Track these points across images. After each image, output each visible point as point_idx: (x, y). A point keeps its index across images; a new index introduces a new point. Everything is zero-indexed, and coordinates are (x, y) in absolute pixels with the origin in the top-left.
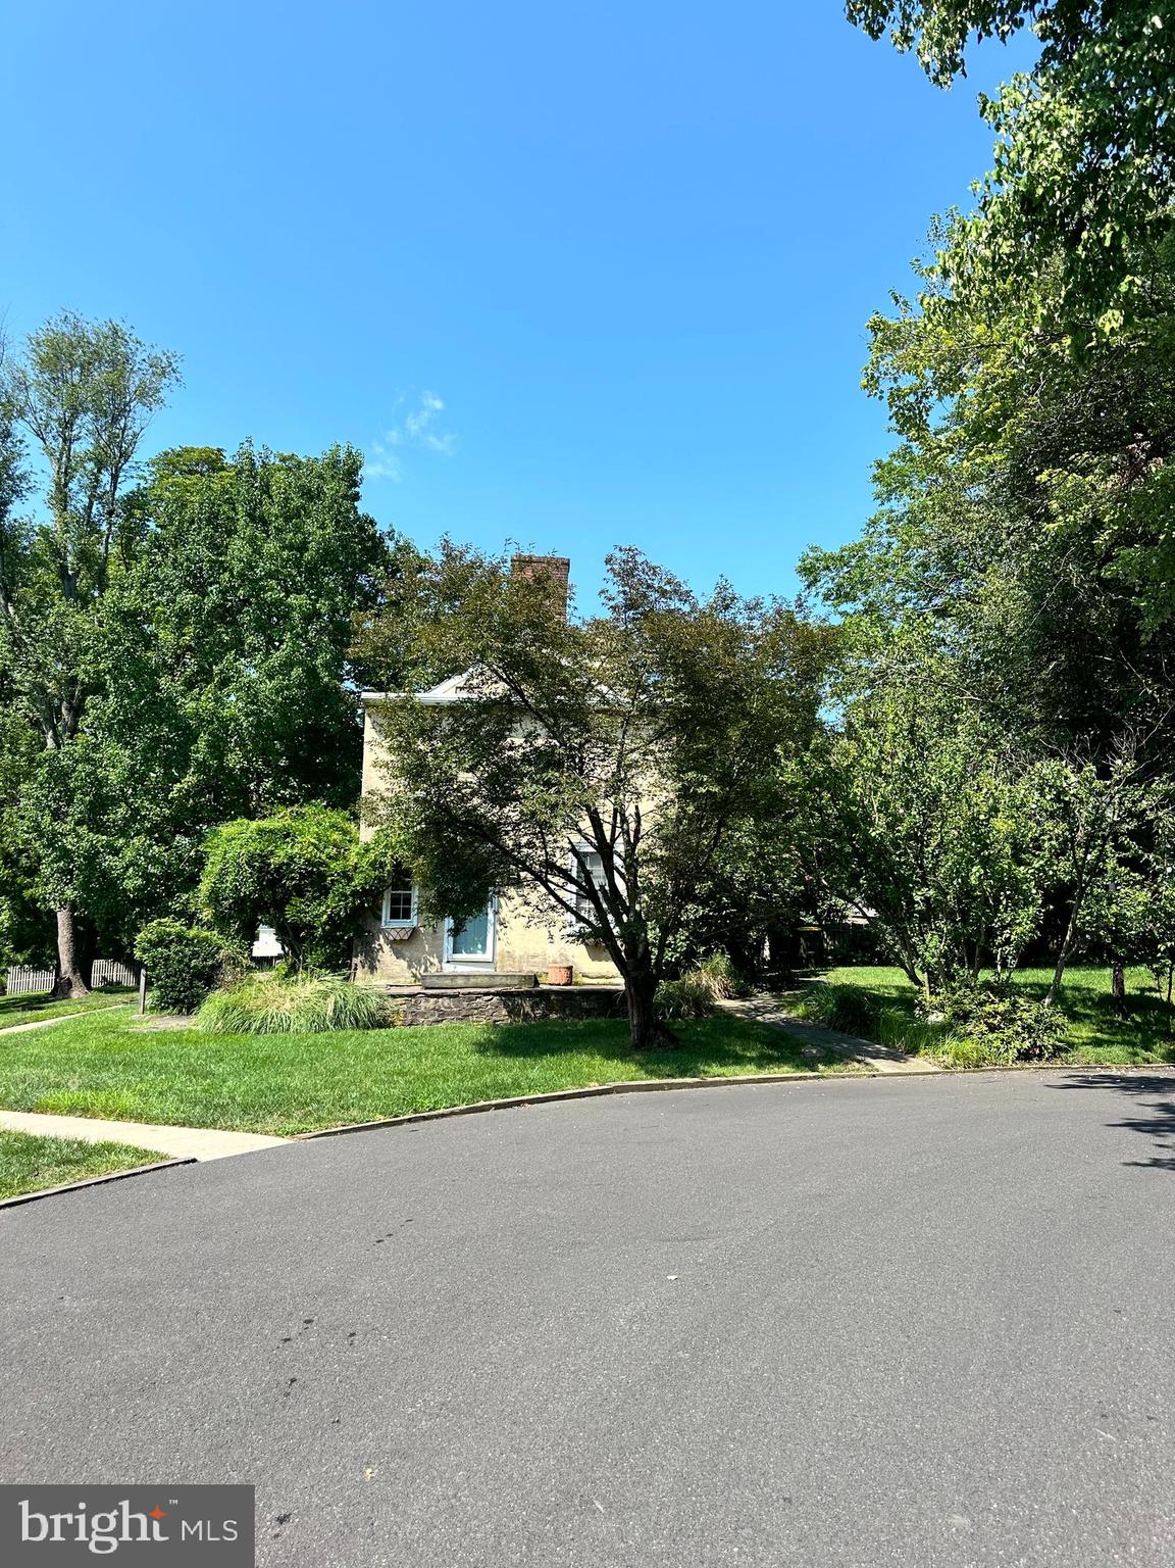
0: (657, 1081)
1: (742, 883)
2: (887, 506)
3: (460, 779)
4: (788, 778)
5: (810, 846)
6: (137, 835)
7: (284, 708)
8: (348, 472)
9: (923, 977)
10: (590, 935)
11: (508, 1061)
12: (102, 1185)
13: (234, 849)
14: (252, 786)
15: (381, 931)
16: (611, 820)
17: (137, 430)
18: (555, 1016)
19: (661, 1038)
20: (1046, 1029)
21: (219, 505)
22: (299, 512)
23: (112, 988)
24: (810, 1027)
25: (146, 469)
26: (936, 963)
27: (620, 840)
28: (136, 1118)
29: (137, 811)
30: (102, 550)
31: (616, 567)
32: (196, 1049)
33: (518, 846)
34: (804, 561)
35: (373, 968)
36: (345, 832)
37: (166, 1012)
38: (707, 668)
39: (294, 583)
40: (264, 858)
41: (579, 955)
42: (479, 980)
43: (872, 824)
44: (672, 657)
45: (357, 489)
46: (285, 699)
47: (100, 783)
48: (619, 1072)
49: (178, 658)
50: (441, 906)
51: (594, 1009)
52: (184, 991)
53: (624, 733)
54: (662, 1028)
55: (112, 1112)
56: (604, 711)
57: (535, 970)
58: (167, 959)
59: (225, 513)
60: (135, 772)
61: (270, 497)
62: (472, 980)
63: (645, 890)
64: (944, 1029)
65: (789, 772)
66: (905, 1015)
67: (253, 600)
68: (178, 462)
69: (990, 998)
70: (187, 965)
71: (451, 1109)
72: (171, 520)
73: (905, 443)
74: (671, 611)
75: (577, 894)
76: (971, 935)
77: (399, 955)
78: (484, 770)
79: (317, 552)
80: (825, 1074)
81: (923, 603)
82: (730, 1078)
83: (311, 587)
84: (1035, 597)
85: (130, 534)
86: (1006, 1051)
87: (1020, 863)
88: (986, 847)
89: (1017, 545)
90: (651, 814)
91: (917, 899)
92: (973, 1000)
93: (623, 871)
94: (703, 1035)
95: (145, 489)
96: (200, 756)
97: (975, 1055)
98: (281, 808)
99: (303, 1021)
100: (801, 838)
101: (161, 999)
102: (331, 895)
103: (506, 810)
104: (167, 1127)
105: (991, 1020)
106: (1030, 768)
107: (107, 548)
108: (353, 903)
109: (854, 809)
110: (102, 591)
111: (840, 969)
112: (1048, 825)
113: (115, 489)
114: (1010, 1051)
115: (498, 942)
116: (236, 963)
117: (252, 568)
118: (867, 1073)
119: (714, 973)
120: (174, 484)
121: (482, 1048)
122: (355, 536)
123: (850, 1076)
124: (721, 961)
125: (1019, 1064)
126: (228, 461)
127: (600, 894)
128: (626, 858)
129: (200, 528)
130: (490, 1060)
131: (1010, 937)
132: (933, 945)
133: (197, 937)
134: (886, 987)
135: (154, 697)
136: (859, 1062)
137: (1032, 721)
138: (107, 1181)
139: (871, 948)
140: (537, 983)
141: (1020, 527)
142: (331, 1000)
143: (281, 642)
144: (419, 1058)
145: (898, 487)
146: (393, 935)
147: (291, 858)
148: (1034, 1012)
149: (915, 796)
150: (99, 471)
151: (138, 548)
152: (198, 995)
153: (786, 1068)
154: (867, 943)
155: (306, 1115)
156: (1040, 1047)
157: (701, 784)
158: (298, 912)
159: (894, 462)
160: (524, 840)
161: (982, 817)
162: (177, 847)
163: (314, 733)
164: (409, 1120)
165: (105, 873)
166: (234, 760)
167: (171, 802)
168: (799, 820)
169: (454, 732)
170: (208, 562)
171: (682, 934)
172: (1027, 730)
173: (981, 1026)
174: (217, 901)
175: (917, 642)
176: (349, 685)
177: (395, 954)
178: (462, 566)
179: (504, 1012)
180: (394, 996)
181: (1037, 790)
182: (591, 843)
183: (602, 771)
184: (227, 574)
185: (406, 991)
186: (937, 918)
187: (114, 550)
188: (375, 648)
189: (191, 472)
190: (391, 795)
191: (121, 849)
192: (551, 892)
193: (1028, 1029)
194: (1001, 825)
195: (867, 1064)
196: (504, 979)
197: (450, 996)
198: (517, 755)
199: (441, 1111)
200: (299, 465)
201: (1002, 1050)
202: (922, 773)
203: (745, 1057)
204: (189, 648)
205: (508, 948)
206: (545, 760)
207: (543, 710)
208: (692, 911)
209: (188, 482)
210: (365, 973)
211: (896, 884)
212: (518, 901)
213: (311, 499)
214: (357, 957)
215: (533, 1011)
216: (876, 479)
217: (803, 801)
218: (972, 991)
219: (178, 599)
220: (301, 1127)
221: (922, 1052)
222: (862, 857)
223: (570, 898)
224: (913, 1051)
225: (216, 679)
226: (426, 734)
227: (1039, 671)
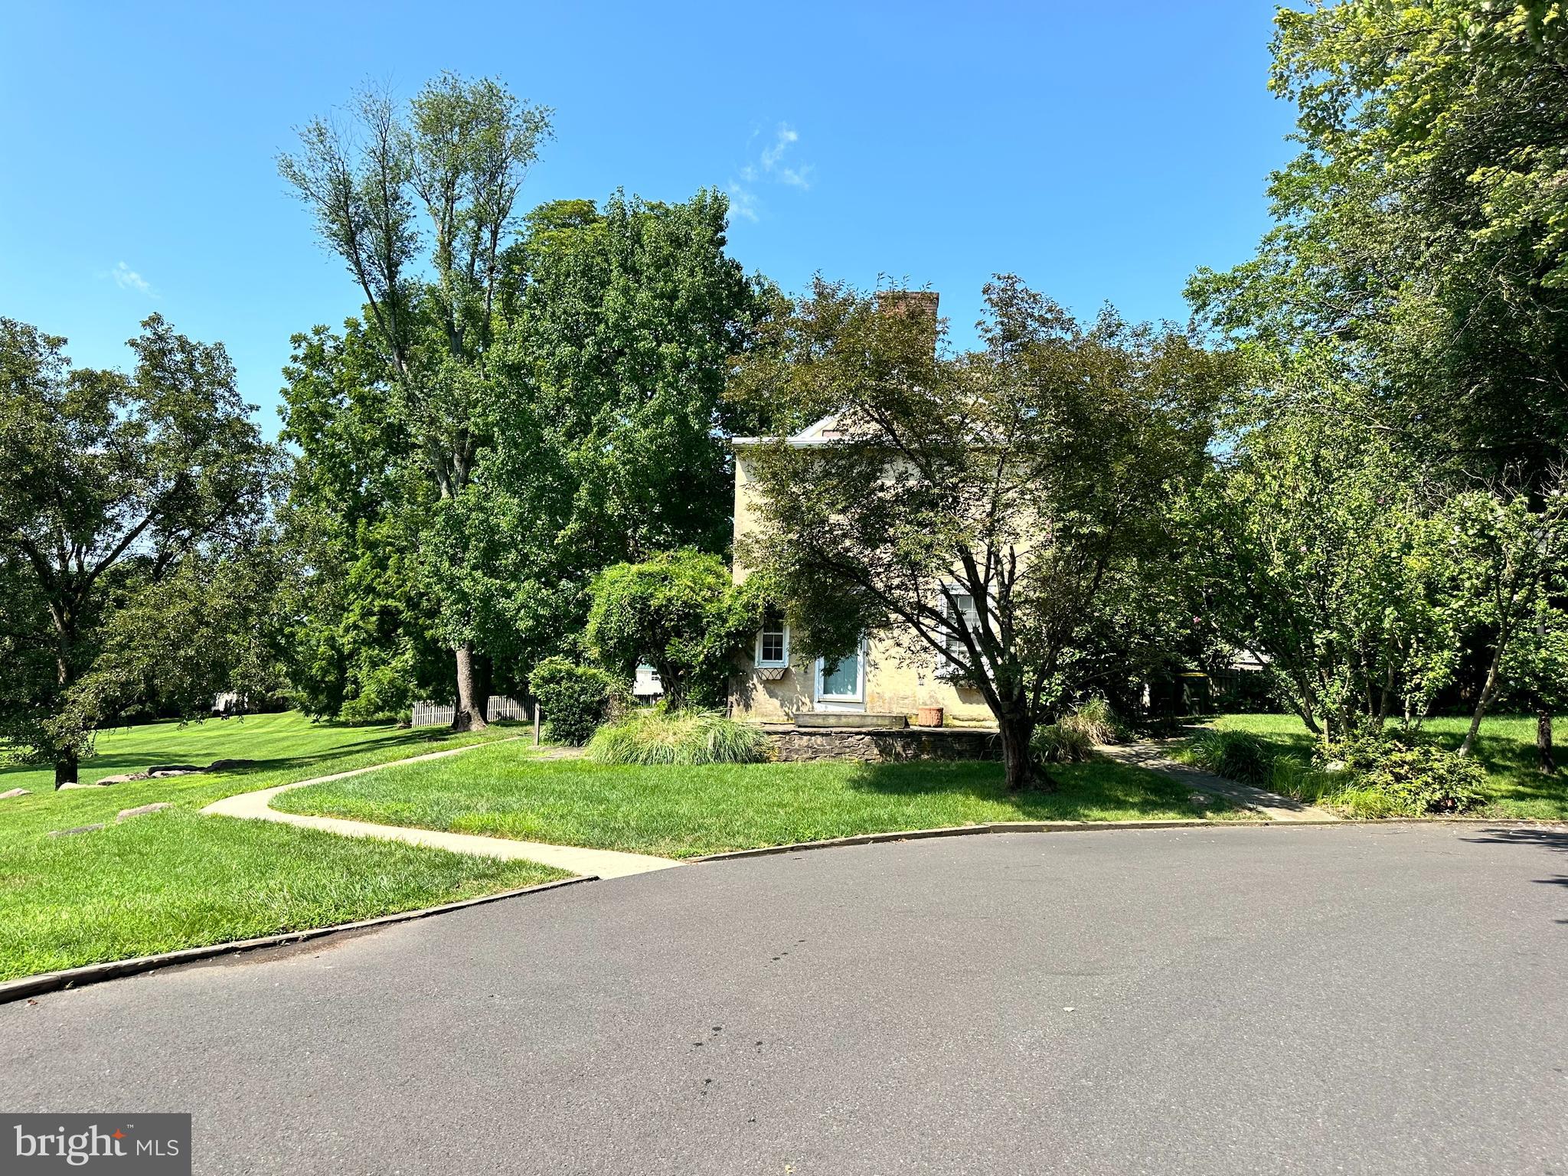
0: (1035, 823)
1: (1122, 626)
2: (1285, 221)
3: (831, 521)
4: (1177, 516)
5: (1199, 587)
6: (527, 578)
7: (657, 456)
8: (715, 217)
9: (1323, 724)
10: (964, 677)
11: (883, 798)
12: (516, 898)
13: (617, 592)
14: (629, 532)
15: (755, 671)
16: (984, 561)
17: (513, 186)
18: (926, 757)
19: (1038, 781)
20: (1461, 780)
21: (593, 257)
22: (668, 261)
23: (506, 722)
24: (1196, 774)
25: (523, 223)
26: (1337, 710)
27: (994, 582)
28: (540, 838)
29: (526, 557)
30: (485, 307)
31: (994, 297)
32: (590, 777)
33: (890, 588)
34: (1191, 284)
35: (747, 706)
36: (718, 576)
37: (559, 743)
38: (1091, 400)
39: (665, 332)
40: (644, 600)
41: (949, 697)
42: (850, 720)
43: (1270, 562)
44: (1053, 390)
45: (723, 234)
46: (659, 447)
47: (493, 530)
48: (994, 812)
49: (559, 409)
50: (816, 646)
51: (966, 750)
52: (575, 725)
53: (1000, 471)
54: (1037, 769)
55: (518, 833)
56: (978, 450)
57: (905, 711)
58: (559, 694)
59: (598, 264)
60: (525, 520)
61: (642, 246)
62: (844, 720)
63: (1020, 632)
64: (1344, 778)
65: (1179, 509)
66: (1301, 764)
67: (627, 350)
68: (553, 215)
69: (1396, 746)
70: (577, 700)
71: (831, 841)
72: (548, 273)
73: (1306, 151)
74: (1051, 342)
75: (947, 635)
76: (1377, 681)
77: (772, 694)
78: (856, 511)
79: (687, 300)
80: (1214, 821)
81: (1324, 326)
82: (1113, 823)
83: (681, 336)
84: (1457, 313)
85: (511, 288)
86: (1414, 802)
87: (1435, 603)
88: (1399, 586)
89: (1437, 256)
90: (1027, 555)
91: (1318, 642)
92: (1377, 749)
93: (997, 612)
94: (1082, 779)
95: (522, 244)
96: (582, 504)
97: (1379, 805)
98: (658, 552)
99: (685, 754)
100: (1190, 579)
101: (554, 731)
102: (707, 636)
103: (878, 551)
104: (569, 848)
105: (1397, 770)
106: (1449, 500)
107: (489, 304)
108: (728, 643)
109: (1250, 547)
110: (487, 345)
111: (1228, 716)
112: (1468, 563)
113: (495, 246)
114: (1418, 803)
115: (867, 684)
116: (622, 699)
117: (626, 319)
118: (1259, 821)
119: (1092, 717)
120: (550, 238)
121: (856, 784)
122: (722, 282)
123: (1240, 824)
124: (1100, 706)
125: (1429, 816)
126: (600, 212)
127: (973, 636)
128: (1001, 599)
129: (575, 281)
130: (865, 796)
131: (1420, 683)
132: (1335, 691)
133: (585, 673)
134: (1279, 735)
135: (539, 447)
136: (1250, 810)
137: (1449, 451)
138: (520, 895)
139: (1261, 695)
140: (907, 725)
141: (1440, 237)
142: (711, 735)
143: (654, 392)
144: (796, 791)
145: (1297, 200)
146: (766, 675)
147: (669, 600)
148: (1447, 762)
149: (1318, 533)
150: (480, 229)
151: (519, 303)
152: (587, 728)
153: (1171, 814)
154: (1257, 690)
155: (695, 840)
156: (1452, 799)
157: (1083, 523)
158: (677, 651)
159: (1293, 174)
160: (896, 582)
161: (1394, 554)
162: (563, 590)
163: (685, 479)
164: (792, 849)
165: (499, 615)
166: (613, 507)
167: (556, 548)
168: (1187, 559)
169: (827, 474)
170: (585, 313)
171: (1058, 677)
172: (1443, 461)
173: (1386, 776)
174: (603, 640)
175: (1318, 367)
176: (716, 432)
177: (768, 693)
178: (835, 304)
179: (876, 751)
180: (769, 733)
181: (1457, 524)
182: (963, 585)
183: (977, 512)
184: (602, 326)
185: (781, 728)
186: (1340, 662)
187: (496, 306)
188: (749, 392)
189: (564, 225)
190: (765, 538)
191: (513, 592)
192: (923, 634)
193: (1441, 780)
194: (1415, 563)
195: (1259, 812)
196: (875, 720)
197: (822, 735)
198: (888, 496)
199: (822, 842)
200: (667, 213)
201: (1409, 802)
202: (1327, 507)
203: (1125, 802)
204: (568, 400)
205: (878, 690)
206: (917, 500)
207: (915, 450)
208: (1068, 655)
209: (563, 235)
210: (740, 711)
211: (1295, 627)
212: (889, 643)
213: (679, 246)
214: (732, 695)
215: (904, 751)
216: (1273, 192)
217: (1193, 540)
218: (1376, 739)
219: (557, 352)
220: (693, 850)
221: (1320, 801)
222: (1258, 599)
223: (941, 640)
224: (1310, 800)
225: (595, 429)
226: (797, 476)
227: (1459, 396)
